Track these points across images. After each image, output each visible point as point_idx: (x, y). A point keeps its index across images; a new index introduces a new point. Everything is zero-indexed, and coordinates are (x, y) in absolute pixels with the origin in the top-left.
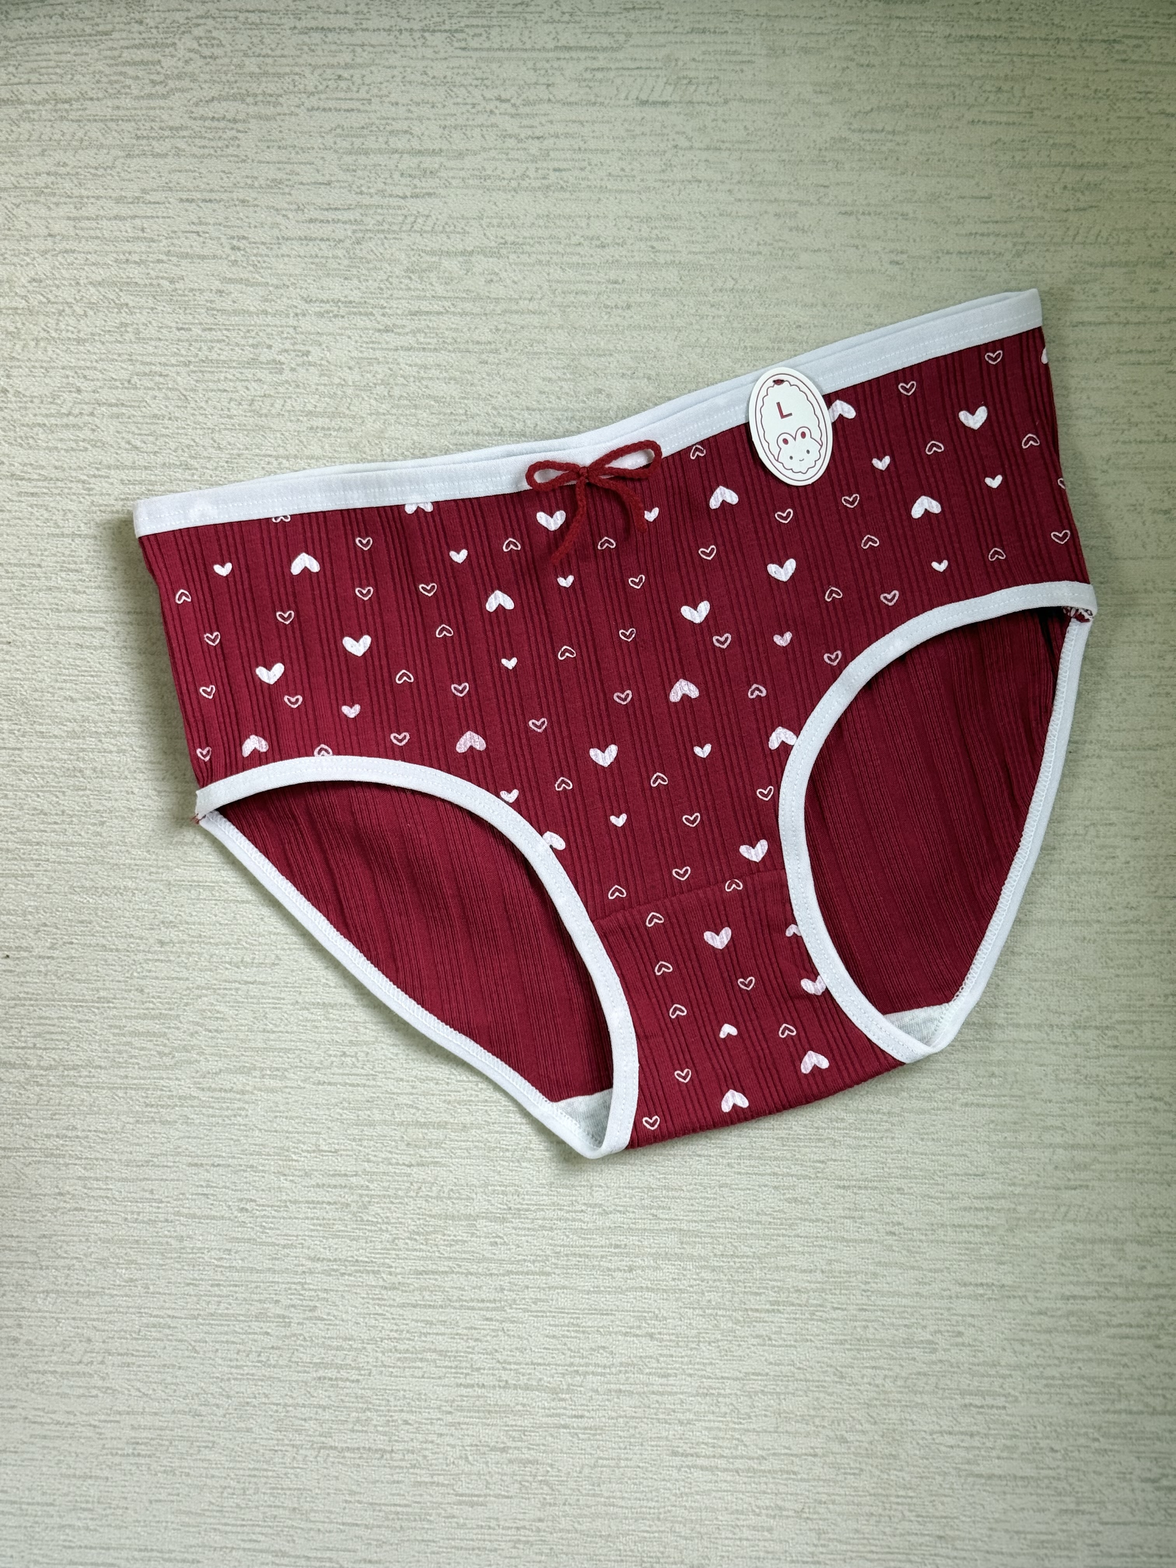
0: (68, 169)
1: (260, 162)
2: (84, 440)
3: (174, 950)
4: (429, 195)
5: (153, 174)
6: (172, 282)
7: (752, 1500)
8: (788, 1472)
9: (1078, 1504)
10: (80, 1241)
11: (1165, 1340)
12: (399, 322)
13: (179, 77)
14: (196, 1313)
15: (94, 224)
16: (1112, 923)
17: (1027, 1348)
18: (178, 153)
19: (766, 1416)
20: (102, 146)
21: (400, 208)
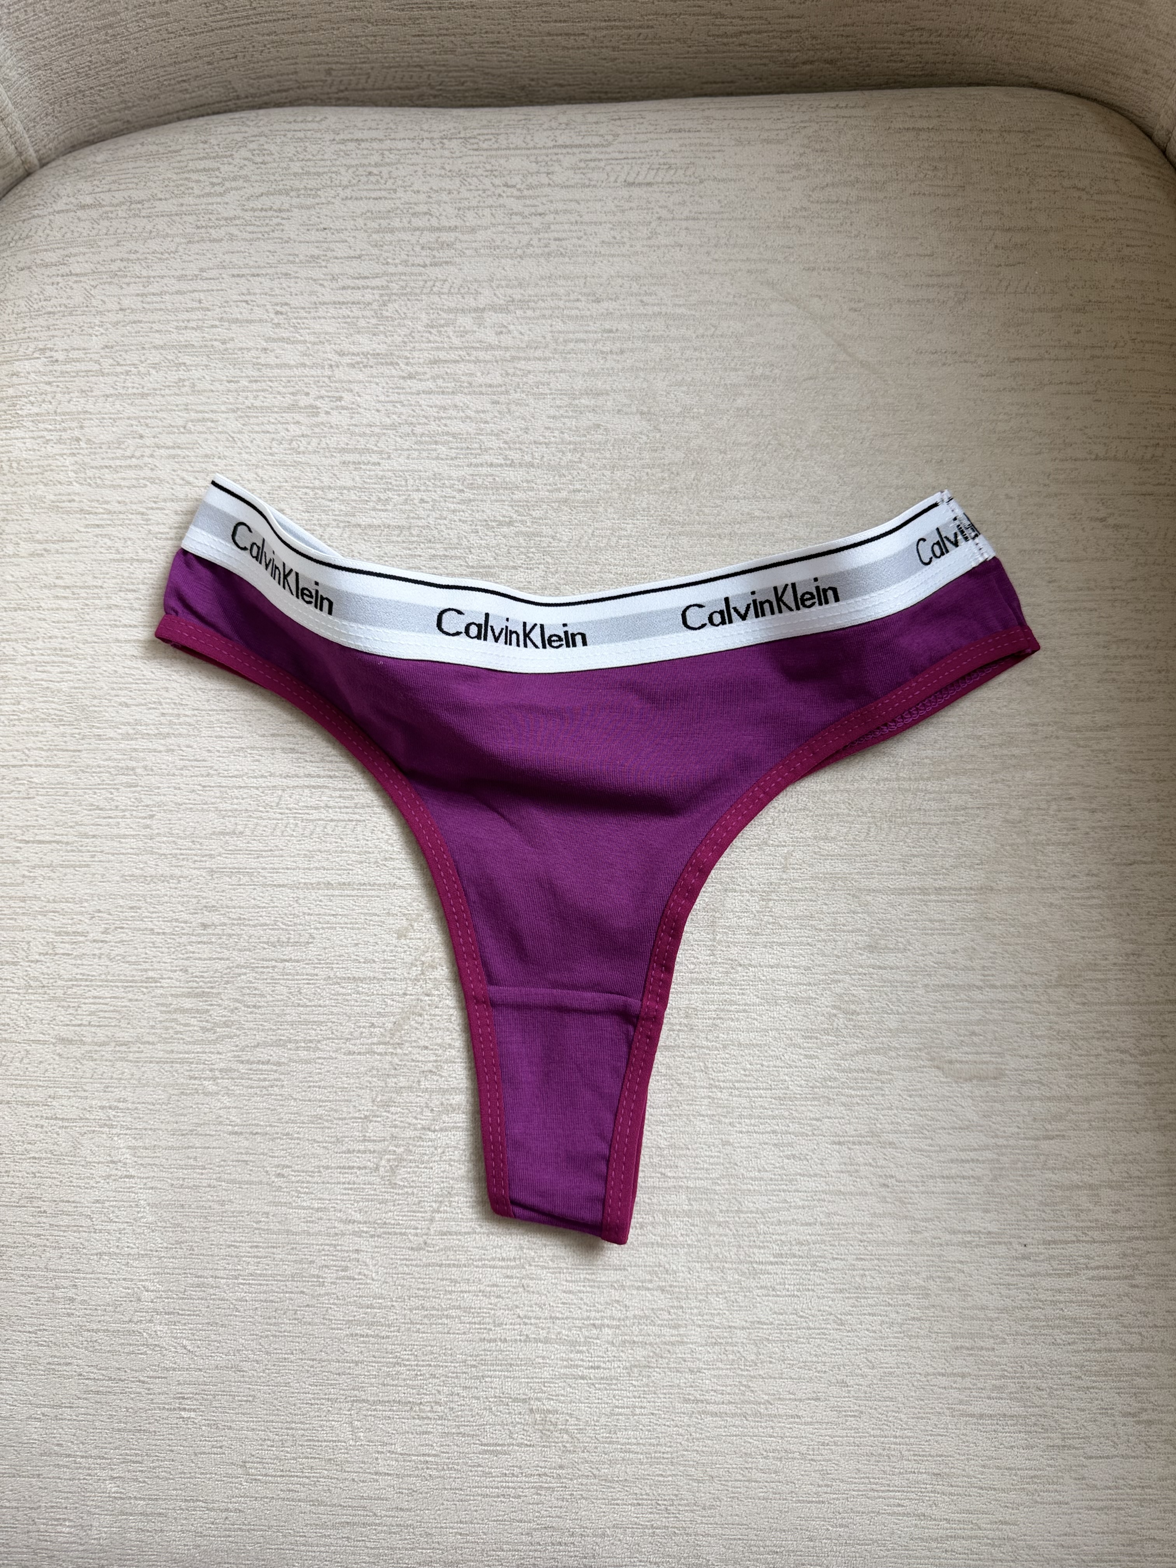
0: (138, 255)
1: (300, 242)
2: (144, 478)
3: (216, 931)
4: (446, 263)
5: (209, 256)
6: (224, 342)
7: (759, 1444)
8: (792, 1417)
9: (1063, 1439)
10: (131, 1206)
11: (1140, 1280)
12: (421, 370)
13: (234, 179)
14: (237, 1273)
15: (158, 299)
16: (1077, 890)
17: (1013, 1292)
18: (232, 237)
19: (771, 1362)
20: (167, 235)
21: (420, 274)
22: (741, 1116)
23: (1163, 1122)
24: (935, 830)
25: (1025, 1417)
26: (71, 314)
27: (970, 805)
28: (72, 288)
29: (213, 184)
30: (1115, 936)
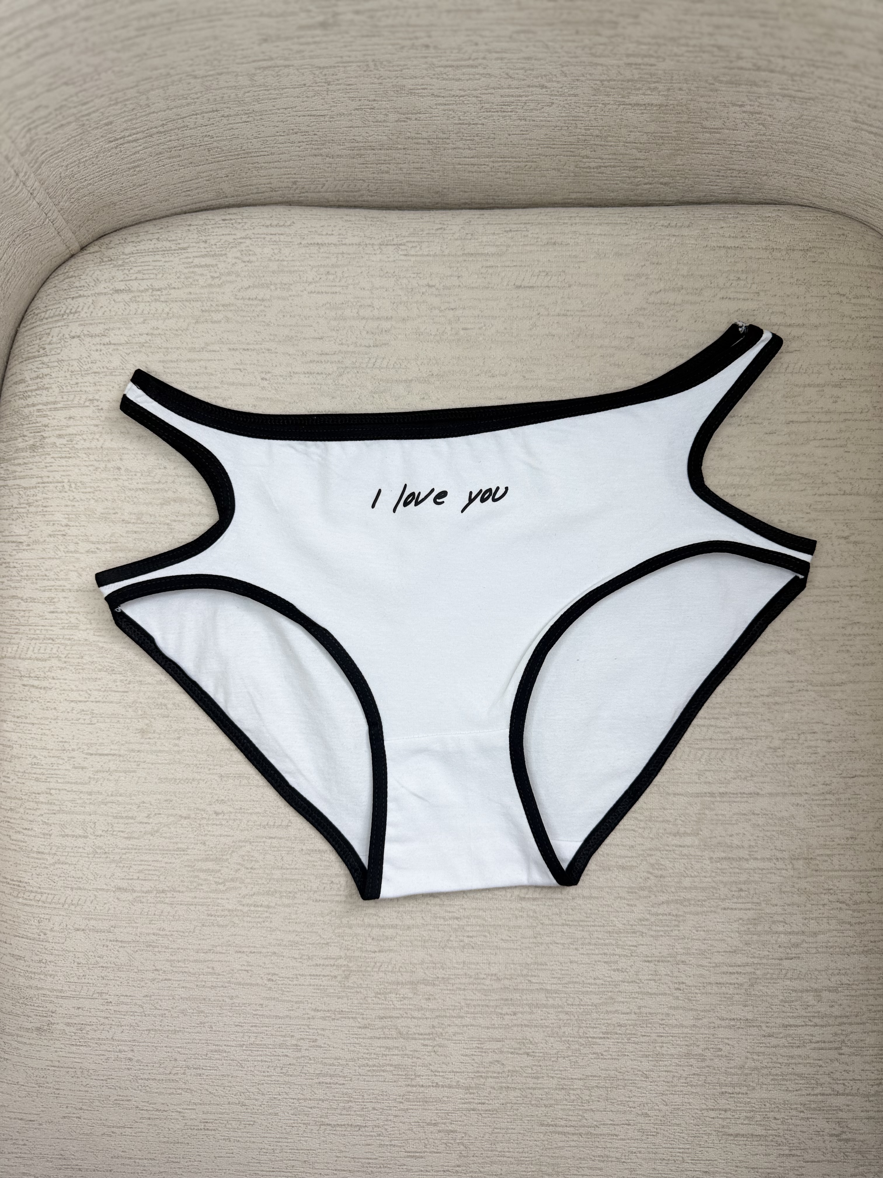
22: (582, 944)
23: (866, 949)
24: (721, 753)
25: (766, 1136)
26: (111, 374)
27: (745, 737)
28: (111, 355)
29: (213, 278)
30: (839, 826)
